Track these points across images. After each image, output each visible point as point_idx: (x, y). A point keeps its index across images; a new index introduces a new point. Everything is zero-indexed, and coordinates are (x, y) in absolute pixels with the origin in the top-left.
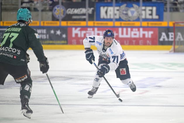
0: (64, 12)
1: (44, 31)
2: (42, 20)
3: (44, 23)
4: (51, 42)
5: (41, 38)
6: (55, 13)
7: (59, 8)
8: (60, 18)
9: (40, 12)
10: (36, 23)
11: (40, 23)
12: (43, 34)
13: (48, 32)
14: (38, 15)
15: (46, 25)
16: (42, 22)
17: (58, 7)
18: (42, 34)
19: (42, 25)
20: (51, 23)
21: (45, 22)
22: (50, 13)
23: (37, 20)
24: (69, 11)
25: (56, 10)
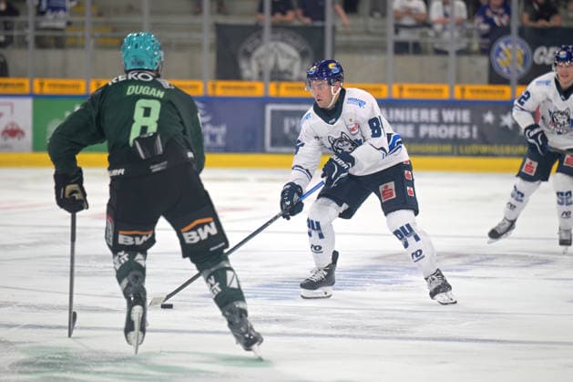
0: (525, 57)
1: (465, 116)
2: (458, 81)
3: (463, 90)
4: (485, 149)
5: (455, 136)
6: (498, 60)
7: (510, 46)
8: (514, 77)
9: (452, 59)
10: (441, 91)
11: (452, 91)
12: (462, 124)
13: (476, 120)
14: (445, 66)
15: (468, 96)
16: (457, 89)
17: (506, 43)
18: (456, 123)
19: (458, 95)
20: (485, 91)
21: (468, 87)
22: (483, 62)
23: (444, 82)
24: (542, 54)
25: (500, 50)
